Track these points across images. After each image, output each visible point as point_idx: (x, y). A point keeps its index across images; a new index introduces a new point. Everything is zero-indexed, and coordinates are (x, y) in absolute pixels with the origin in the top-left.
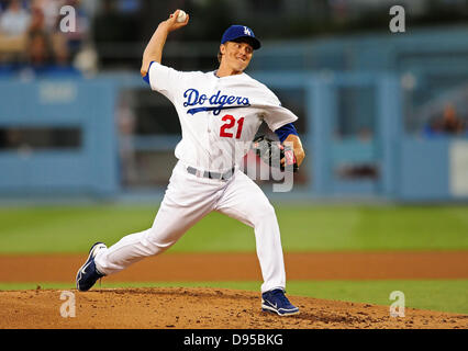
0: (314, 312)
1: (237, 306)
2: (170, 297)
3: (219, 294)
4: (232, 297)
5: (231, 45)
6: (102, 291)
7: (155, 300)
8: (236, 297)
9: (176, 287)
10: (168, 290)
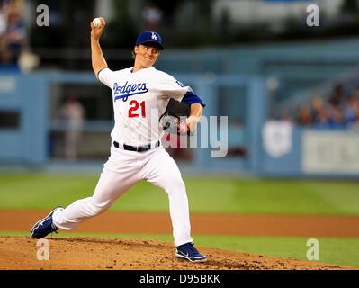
0: (220, 260)
1: (160, 254)
2: (108, 245)
3: (146, 244)
4: (156, 247)
5: (141, 46)
6: (56, 239)
7: (98, 247)
8: (159, 247)
9: (112, 237)
10: (107, 239)
